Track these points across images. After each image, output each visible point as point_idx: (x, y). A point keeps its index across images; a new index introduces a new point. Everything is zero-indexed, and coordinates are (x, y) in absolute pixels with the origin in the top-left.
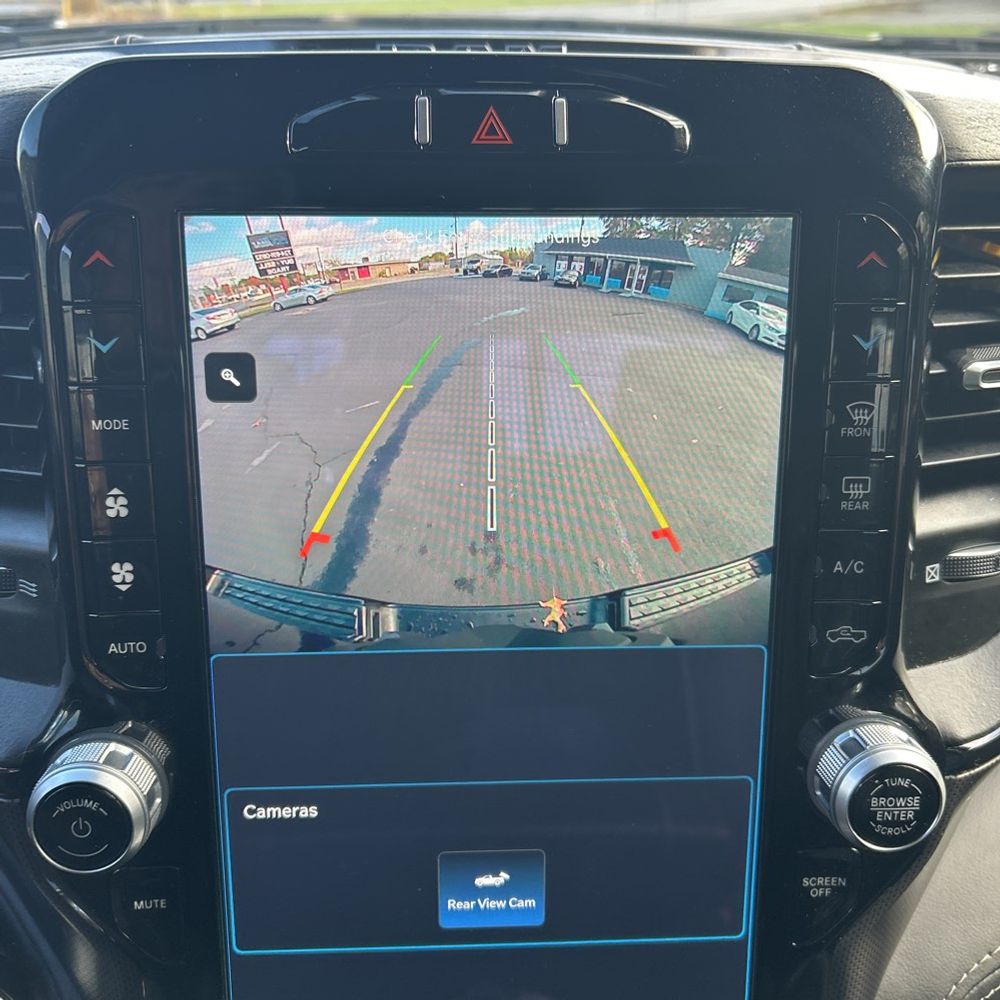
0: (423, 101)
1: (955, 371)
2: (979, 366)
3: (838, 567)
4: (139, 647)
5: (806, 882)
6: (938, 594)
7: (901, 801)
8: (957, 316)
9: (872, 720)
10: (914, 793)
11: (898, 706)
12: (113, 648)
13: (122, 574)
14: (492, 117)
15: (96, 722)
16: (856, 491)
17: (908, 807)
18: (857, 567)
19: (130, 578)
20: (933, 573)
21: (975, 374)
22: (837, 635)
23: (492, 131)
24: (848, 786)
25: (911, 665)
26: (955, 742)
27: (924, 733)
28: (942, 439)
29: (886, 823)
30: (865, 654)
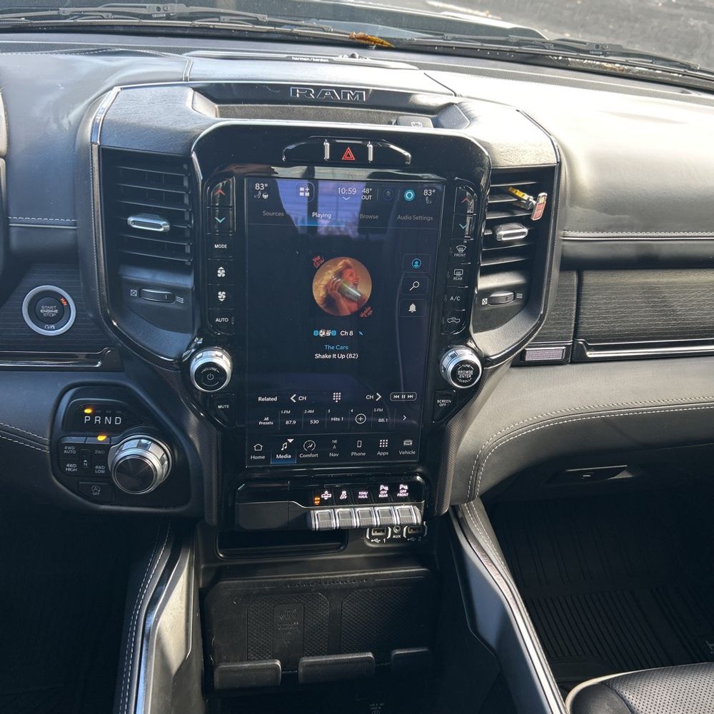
0: (327, 145)
1: (494, 235)
2: (502, 233)
3: (452, 298)
4: (226, 320)
5: (438, 401)
6: (486, 309)
7: (467, 372)
8: (498, 214)
9: (461, 348)
10: (471, 369)
11: (469, 344)
12: (217, 320)
13: (222, 296)
14: (349, 151)
15: (208, 345)
16: (459, 274)
17: (469, 374)
18: (458, 298)
19: (224, 297)
20: (485, 301)
21: (501, 236)
22: (450, 320)
23: (348, 155)
24: (451, 368)
25: (475, 332)
26: (488, 357)
27: (476, 352)
28: (487, 256)
29: (462, 379)
30: (458, 327)
